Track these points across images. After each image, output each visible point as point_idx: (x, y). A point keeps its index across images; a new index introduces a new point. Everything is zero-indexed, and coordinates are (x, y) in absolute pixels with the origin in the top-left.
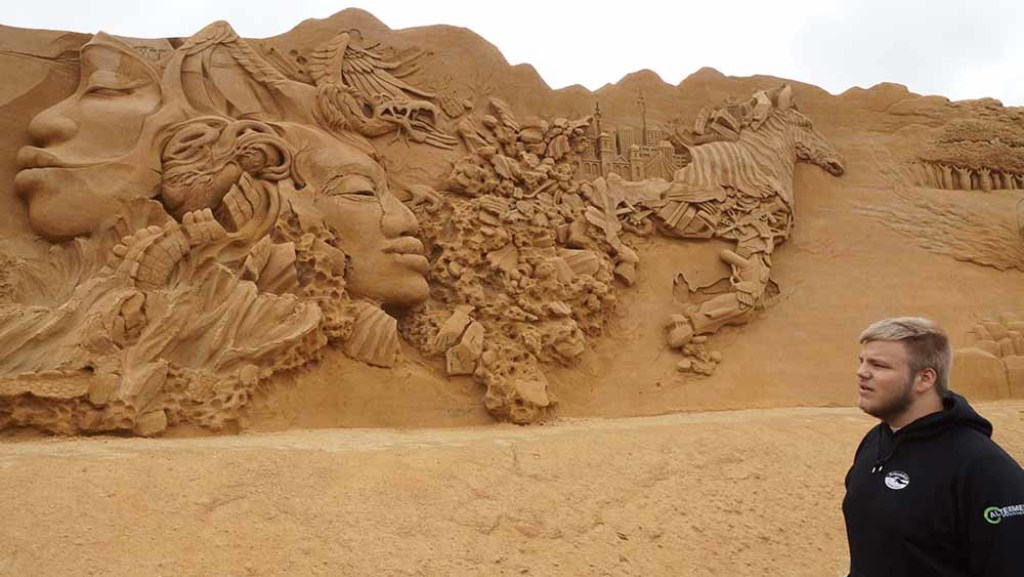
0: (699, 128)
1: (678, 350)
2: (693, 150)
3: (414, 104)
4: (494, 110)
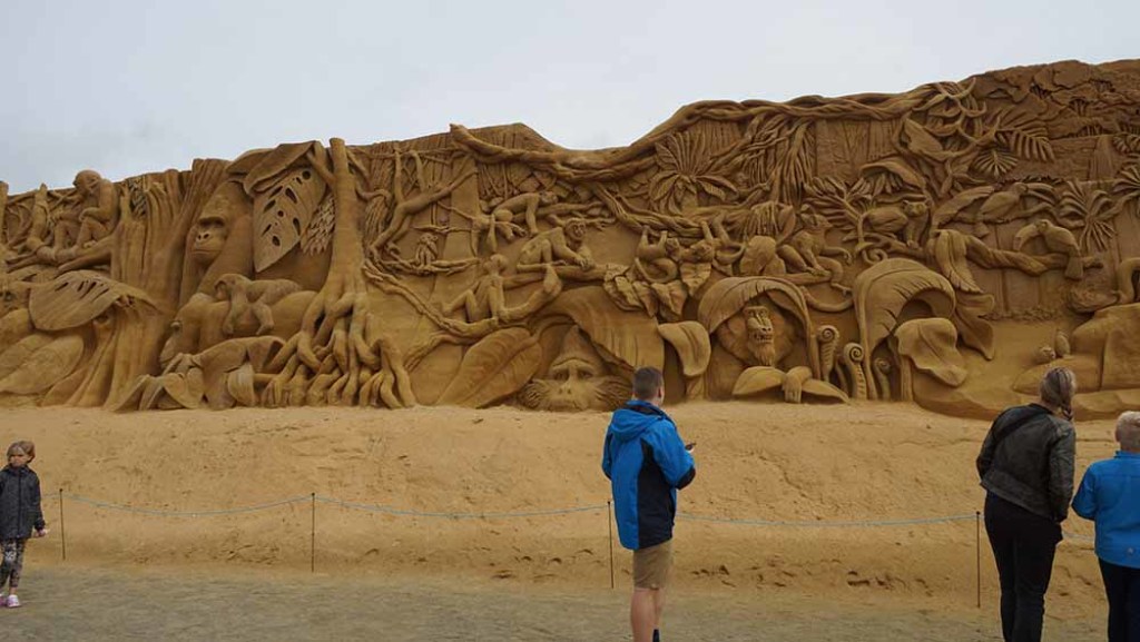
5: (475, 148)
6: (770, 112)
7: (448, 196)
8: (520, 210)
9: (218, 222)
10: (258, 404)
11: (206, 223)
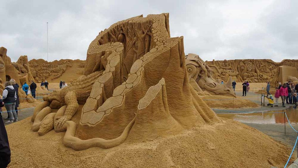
0: (60, 64)
1: (52, 79)
2: (58, 66)
3: (37, 65)
4: (43, 65)
5: (267, 61)
6: (291, 60)
7: (265, 65)
8: (272, 67)
9: (243, 66)
10: (258, 82)
11: (242, 66)
